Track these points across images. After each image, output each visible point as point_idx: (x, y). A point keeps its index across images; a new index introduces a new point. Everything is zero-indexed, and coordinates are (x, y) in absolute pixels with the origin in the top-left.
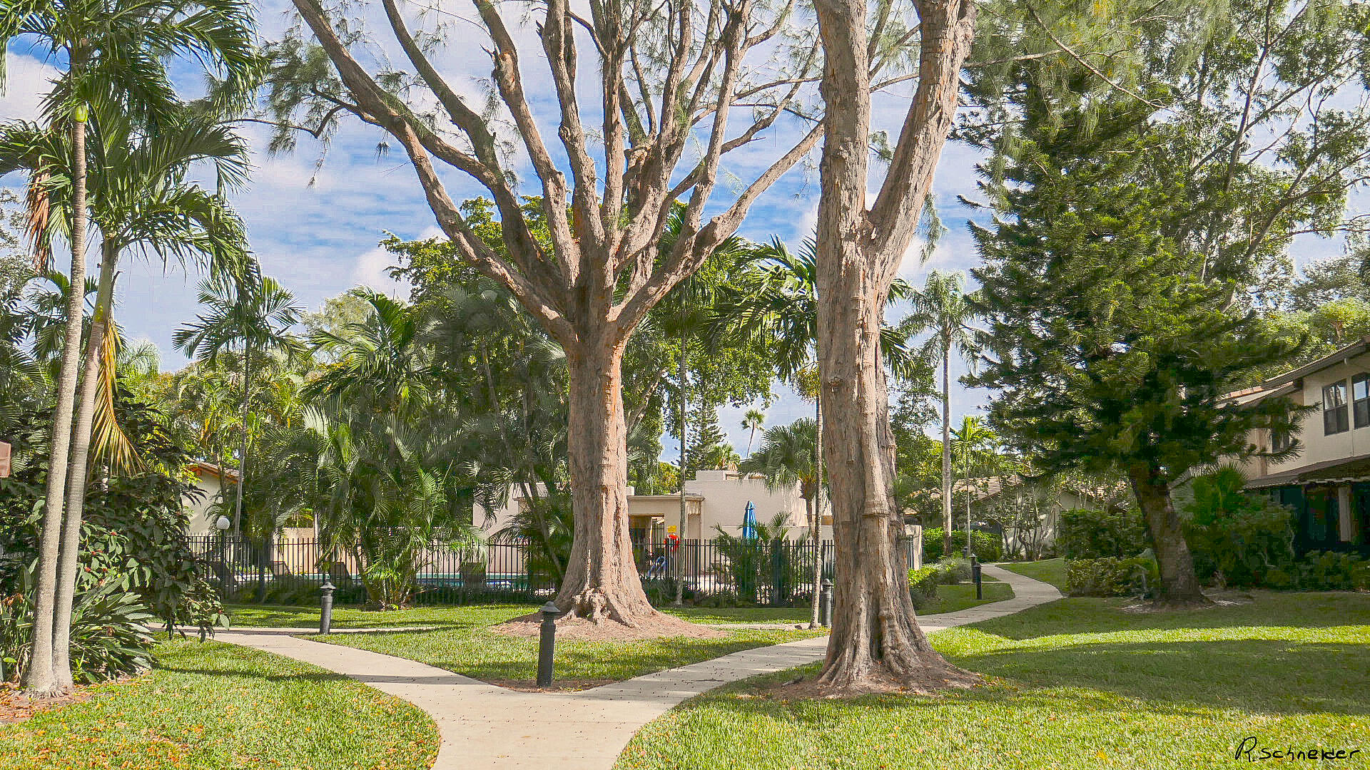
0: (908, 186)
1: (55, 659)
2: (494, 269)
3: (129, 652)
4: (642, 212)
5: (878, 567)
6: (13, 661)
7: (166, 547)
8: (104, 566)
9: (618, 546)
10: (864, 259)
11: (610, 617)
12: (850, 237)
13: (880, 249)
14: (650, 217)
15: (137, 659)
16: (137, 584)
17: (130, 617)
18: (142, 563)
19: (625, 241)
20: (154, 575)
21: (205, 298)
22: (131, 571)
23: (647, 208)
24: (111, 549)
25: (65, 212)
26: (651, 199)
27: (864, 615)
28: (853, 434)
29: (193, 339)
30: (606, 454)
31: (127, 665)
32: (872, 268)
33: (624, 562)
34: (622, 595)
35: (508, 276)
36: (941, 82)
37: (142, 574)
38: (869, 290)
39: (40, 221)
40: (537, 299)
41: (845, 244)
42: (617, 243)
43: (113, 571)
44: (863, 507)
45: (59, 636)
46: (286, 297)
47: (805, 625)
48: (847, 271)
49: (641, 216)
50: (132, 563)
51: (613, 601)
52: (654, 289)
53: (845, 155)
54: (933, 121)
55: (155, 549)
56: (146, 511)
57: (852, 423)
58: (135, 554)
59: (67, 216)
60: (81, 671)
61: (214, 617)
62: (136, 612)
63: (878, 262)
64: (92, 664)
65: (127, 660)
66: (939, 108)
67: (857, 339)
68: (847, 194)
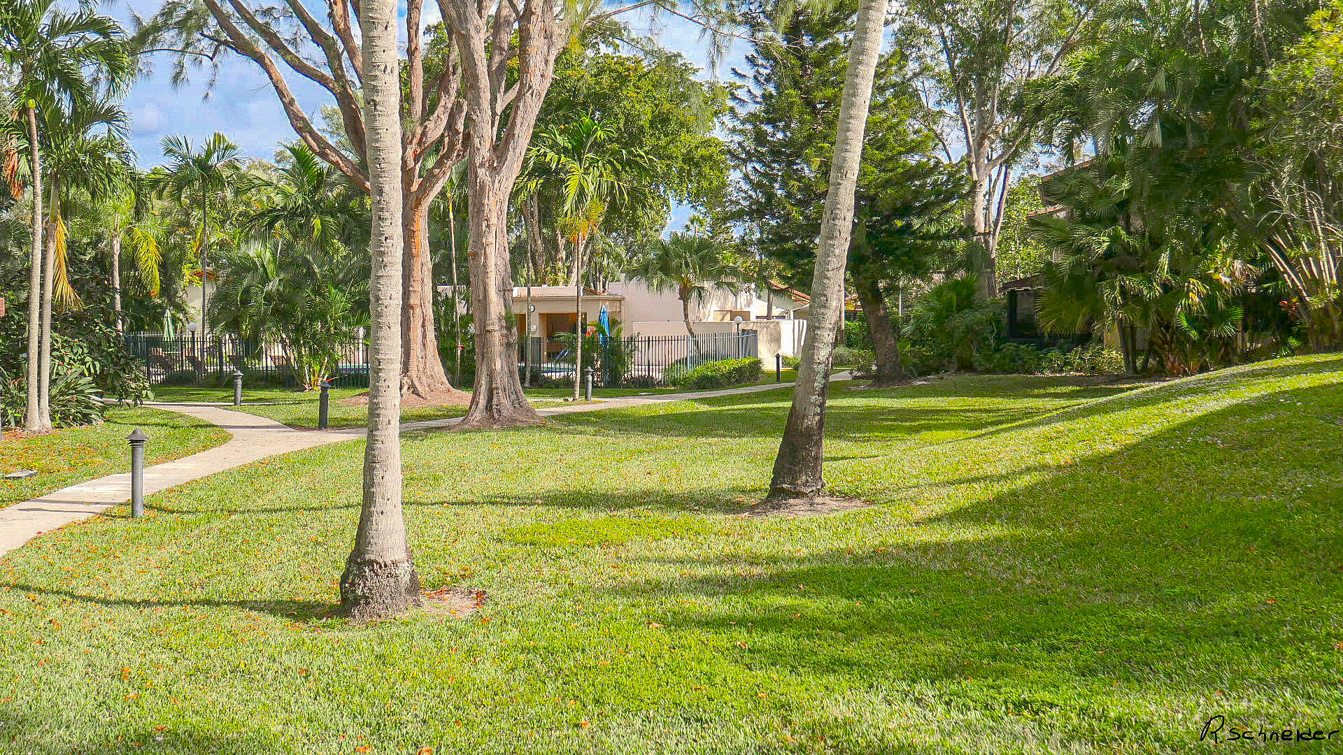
0: (514, 135)
1: (41, 414)
2: (331, 157)
3: (88, 411)
4: (436, 112)
5: (492, 360)
6: (20, 415)
7: (110, 350)
8: (72, 362)
9: (424, 345)
10: (490, 179)
11: (413, 393)
12: (482, 165)
13: (498, 173)
14: (442, 116)
15: (93, 416)
16: (93, 371)
17: (88, 391)
18: (95, 359)
19: (424, 134)
20: (102, 367)
21: (169, 151)
22: (88, 364)
23: (439, 110)
24: (75, 351)
25: (27, 159)
26: (442, 103)
27: (484, 387)
28: (481, 283)
29: (162, 184)
30: (414, 284)
31: (86, 419)
32: (493, 185)
33: (430, 356)
34: (424, 378)
35: (340, 162)
36: (530, 71)
37: (95, 367)
38: (491, 197)
39: (14, 166)
40: (362, 177)
41: (479, 170)
42: (418, 136)
43: (77, 365)
44: (485, 327)
45: (42, 401)
46: (234, 148)
47: (571, 399)
48: (480, 187)
49: (435, 115)
50: (88, 359)
51: (417, 384)
52: (438, 171)
53: (475, 117)
54: (528, 94)
55: (103, 351)
56: (98, 328)
57: (480, 277)
58: (90, 353)
59: (28, 161)
60: (58, 422)
61: (144, 392)
62: (91, 388)
63: (497, 181)
64: (65, 417)
65: (86, 416)
66: (530, 87)
67: (484, 227)
68: (478, 140)
